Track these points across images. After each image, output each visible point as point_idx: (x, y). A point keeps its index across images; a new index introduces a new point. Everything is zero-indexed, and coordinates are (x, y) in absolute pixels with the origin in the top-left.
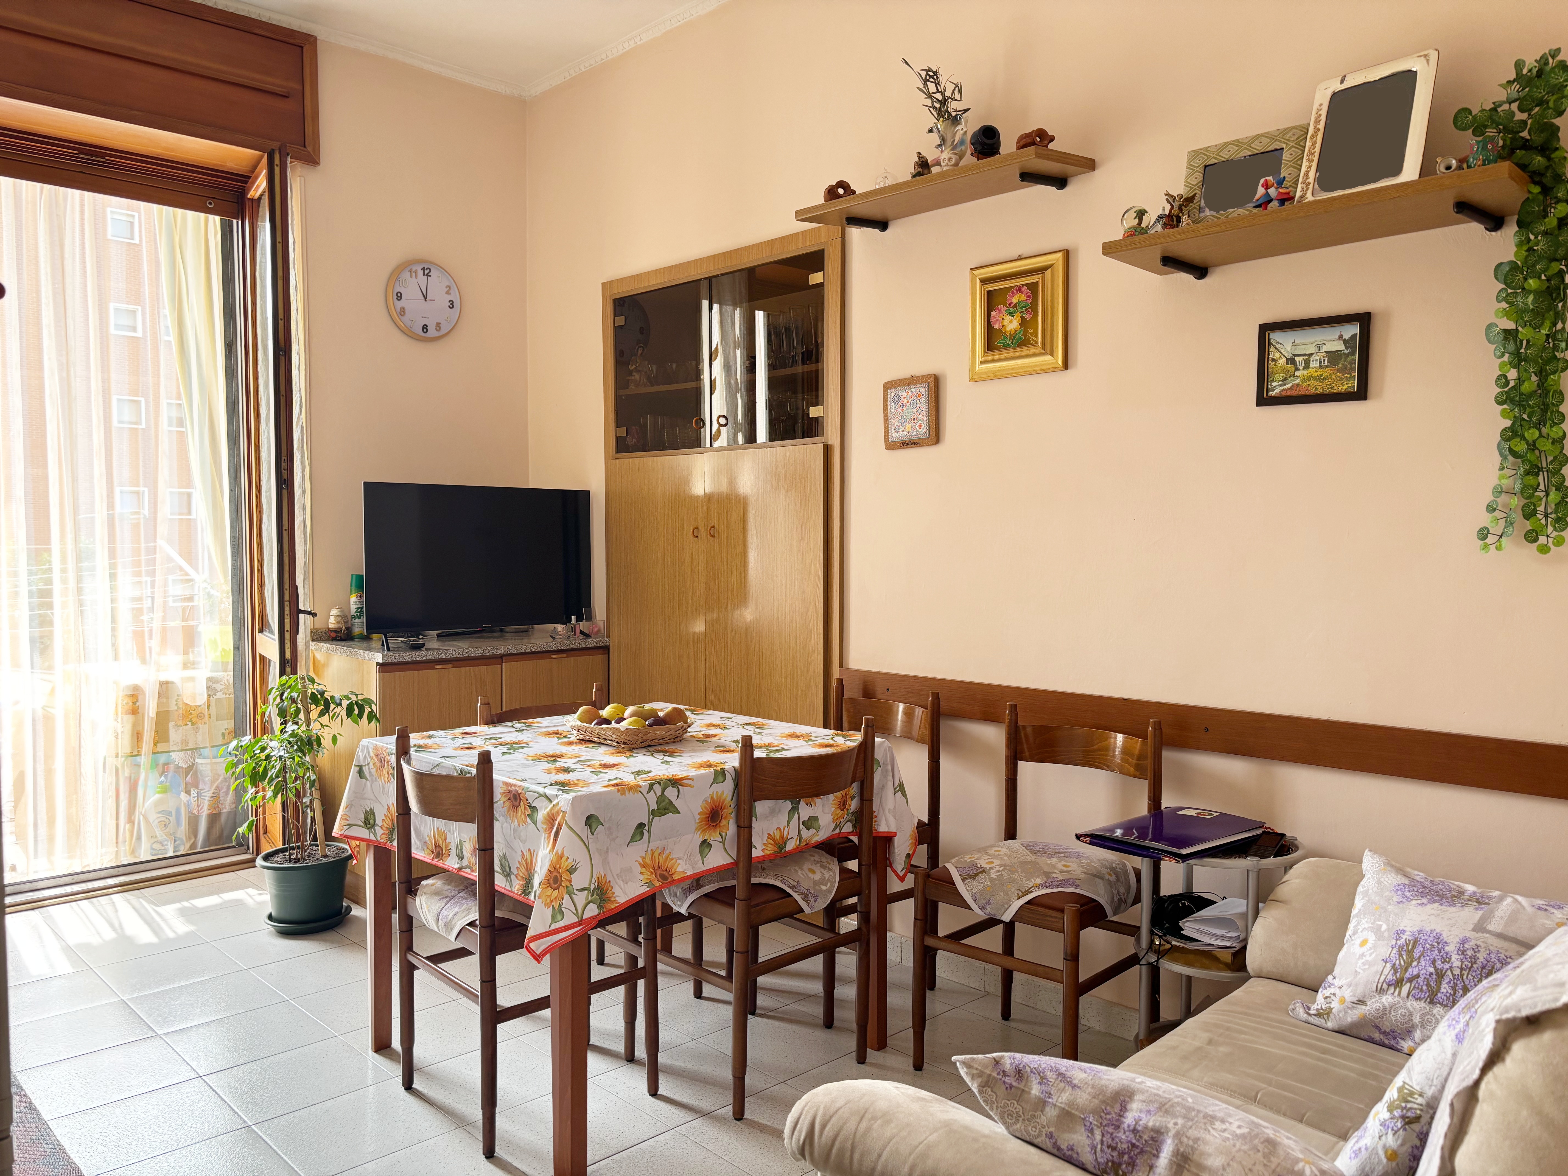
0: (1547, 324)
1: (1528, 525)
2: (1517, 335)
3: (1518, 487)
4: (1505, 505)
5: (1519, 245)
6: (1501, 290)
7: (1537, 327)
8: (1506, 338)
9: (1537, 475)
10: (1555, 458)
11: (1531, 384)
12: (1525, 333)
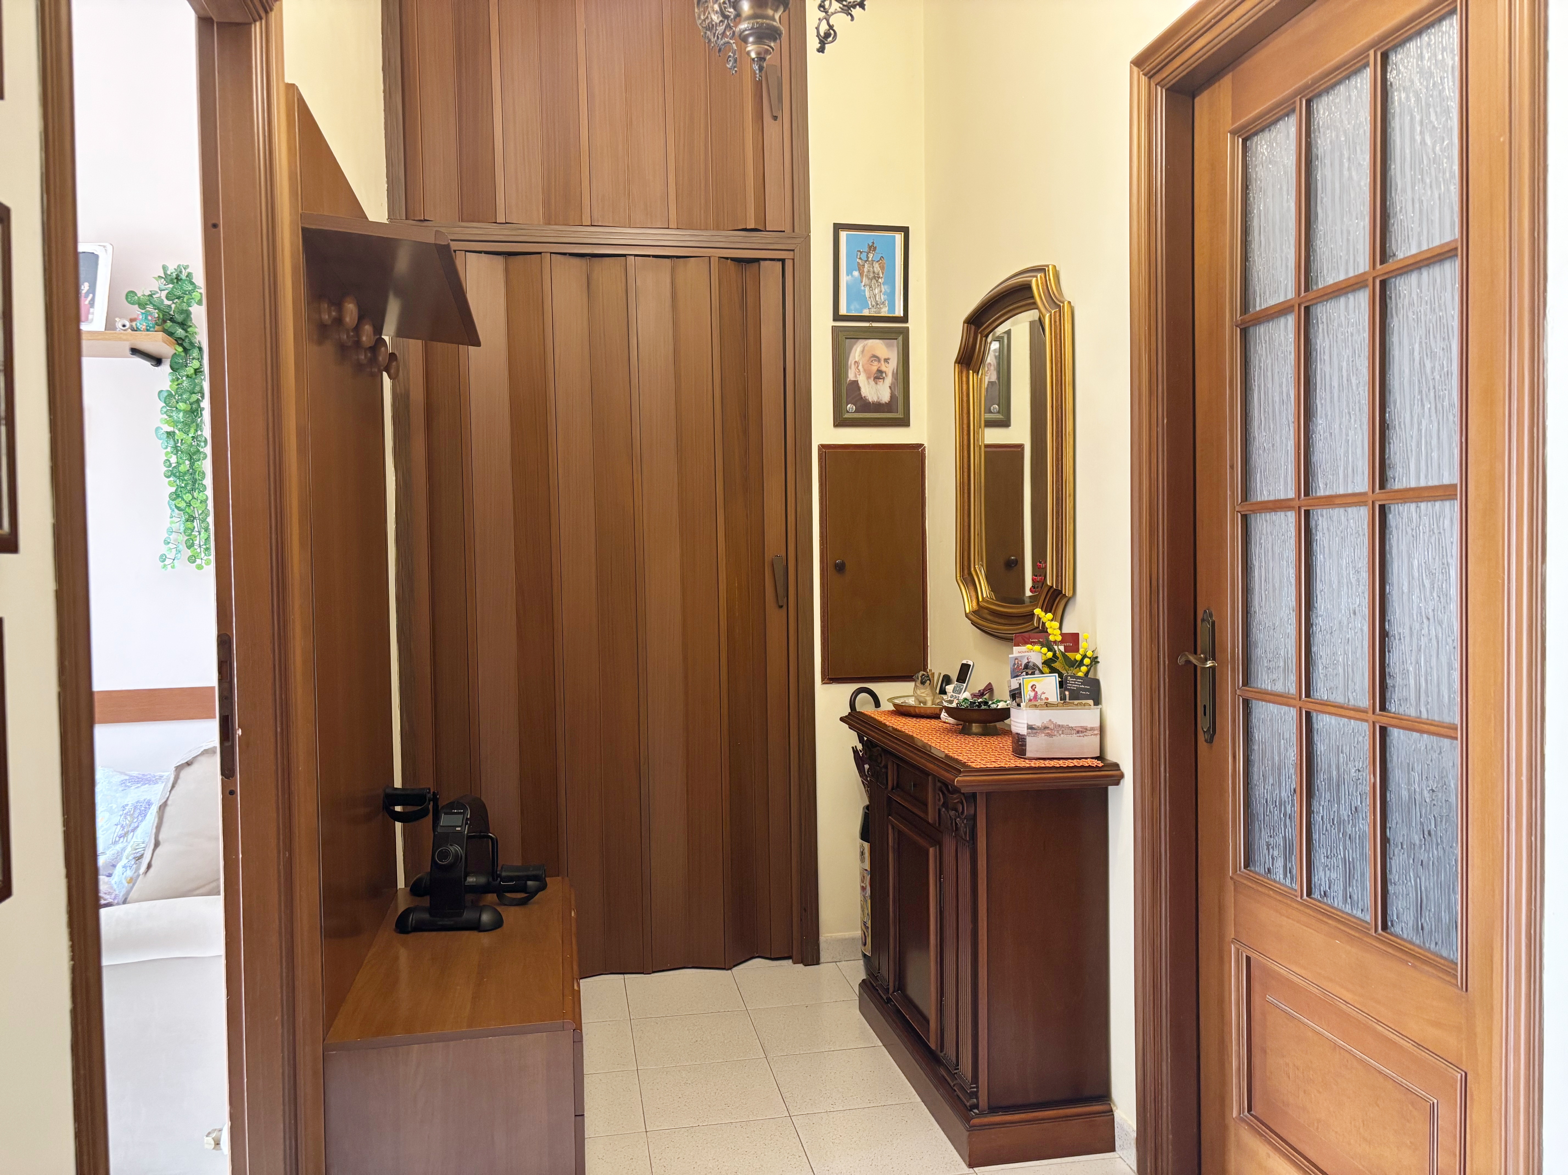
0: (192, 430)
1: (190, 552)
2: (174, 436)
3: (182, 529)
4: (176, 540)
5: (173, 381)
6: (163, 407)
7: (187, 433)
8: (168, 437)
9: (193, 521)
10: (203, 511)
11: (185, 466)
12: (179, 435)
